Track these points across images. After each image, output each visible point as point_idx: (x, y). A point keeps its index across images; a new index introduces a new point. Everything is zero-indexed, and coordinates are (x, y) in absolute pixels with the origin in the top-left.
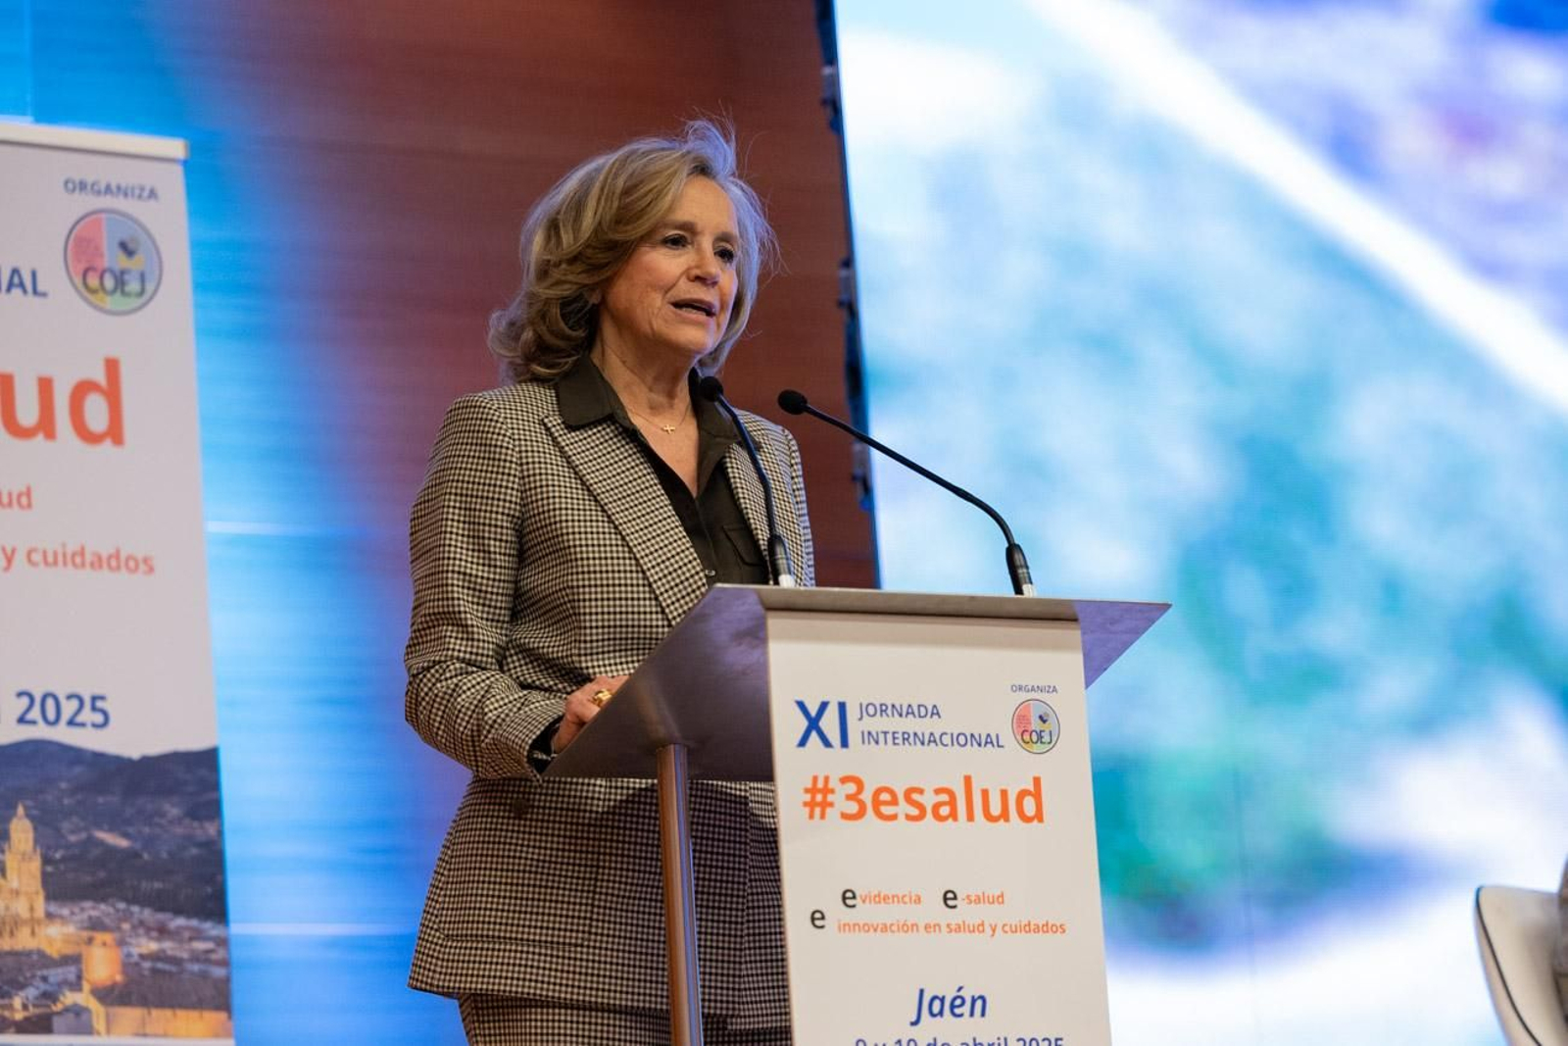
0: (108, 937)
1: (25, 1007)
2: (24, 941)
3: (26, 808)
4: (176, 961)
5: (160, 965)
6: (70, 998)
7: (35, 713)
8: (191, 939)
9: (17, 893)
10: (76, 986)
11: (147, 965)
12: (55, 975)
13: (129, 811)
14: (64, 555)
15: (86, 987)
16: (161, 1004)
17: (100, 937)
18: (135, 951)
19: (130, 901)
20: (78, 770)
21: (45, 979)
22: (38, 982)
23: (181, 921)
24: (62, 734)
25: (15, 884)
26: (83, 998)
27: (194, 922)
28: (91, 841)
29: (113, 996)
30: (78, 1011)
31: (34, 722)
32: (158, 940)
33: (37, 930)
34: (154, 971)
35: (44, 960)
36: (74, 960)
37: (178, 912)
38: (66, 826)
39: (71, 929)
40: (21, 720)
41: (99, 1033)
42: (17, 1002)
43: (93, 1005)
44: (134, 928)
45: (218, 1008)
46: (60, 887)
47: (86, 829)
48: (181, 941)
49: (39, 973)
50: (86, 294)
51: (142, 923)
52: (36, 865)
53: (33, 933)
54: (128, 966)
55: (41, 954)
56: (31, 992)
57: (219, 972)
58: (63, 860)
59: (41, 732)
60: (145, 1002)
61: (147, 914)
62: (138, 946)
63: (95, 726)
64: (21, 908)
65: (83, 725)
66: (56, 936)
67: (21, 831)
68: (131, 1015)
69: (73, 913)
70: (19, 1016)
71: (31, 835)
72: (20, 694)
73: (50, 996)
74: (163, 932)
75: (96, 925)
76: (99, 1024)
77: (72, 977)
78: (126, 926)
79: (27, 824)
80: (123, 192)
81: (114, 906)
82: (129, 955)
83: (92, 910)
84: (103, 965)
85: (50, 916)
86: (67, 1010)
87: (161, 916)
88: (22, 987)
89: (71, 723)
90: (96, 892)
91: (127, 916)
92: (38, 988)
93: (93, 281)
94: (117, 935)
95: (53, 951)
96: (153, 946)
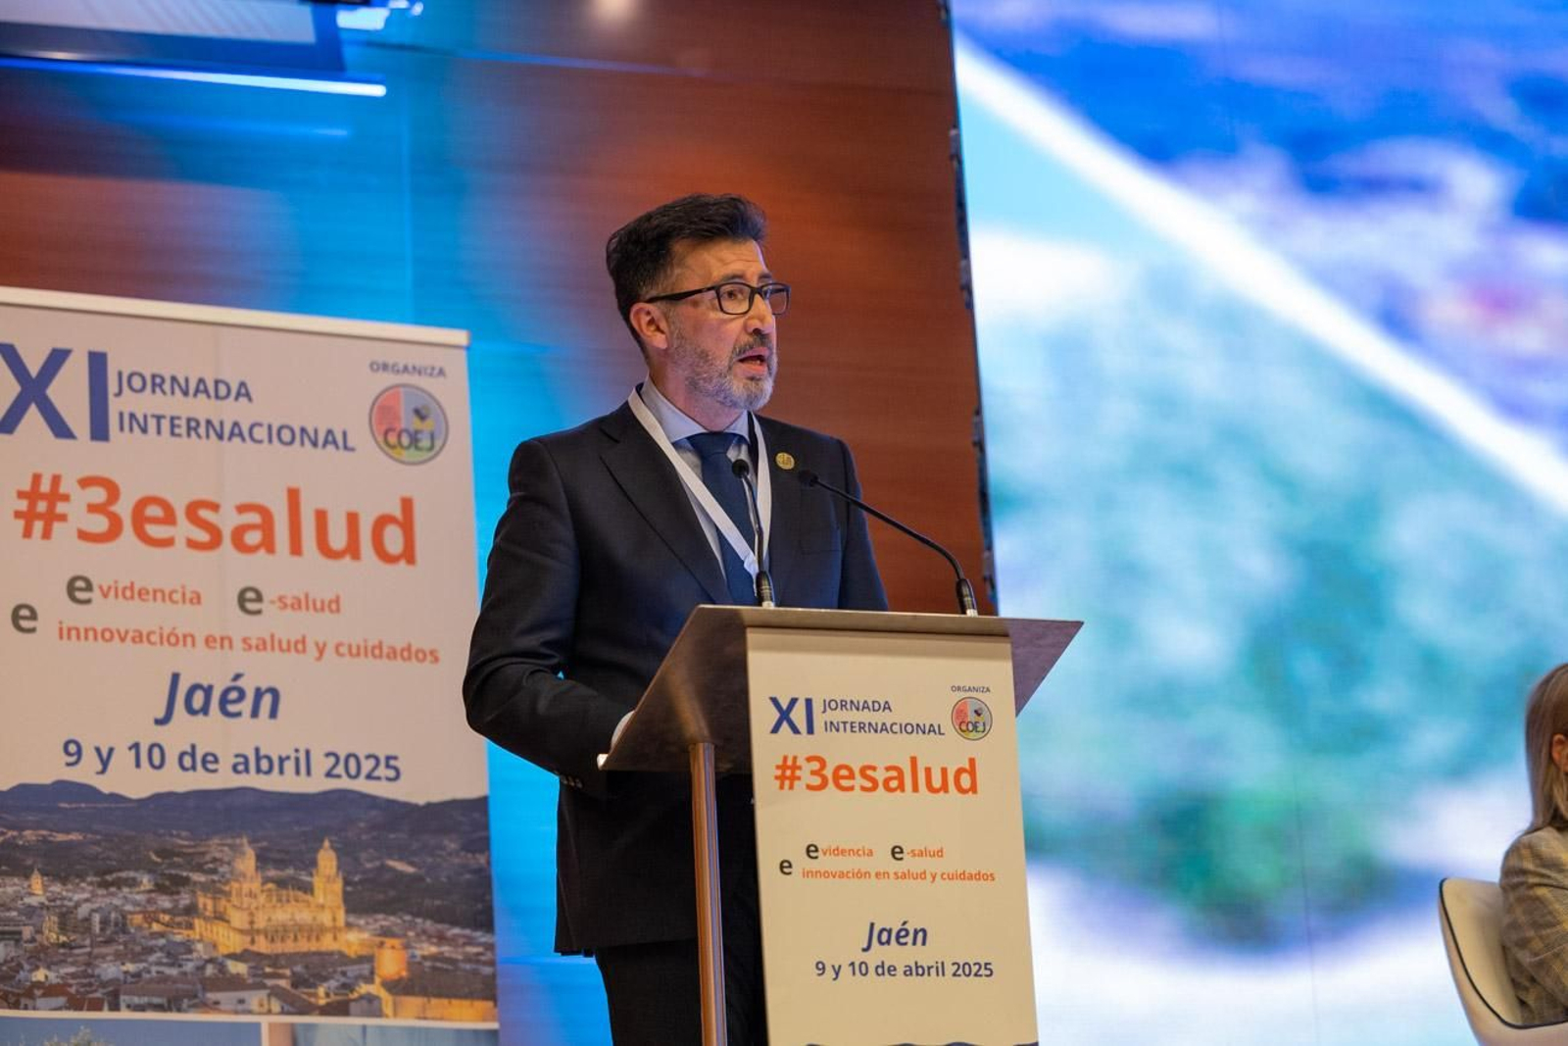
0: (396, 942)
1: (327, 995)
2: (327, 944)
3: (331, 842)
4: (453, 961)
5: (439, 964)
6: (364, 988)
7: (340, 769)
8: (465, 944)
9: (322, 907)
10: (370, 979)
11: (428, 964)
12: (352, 970)
13: (415, 846)
14: (366, 648)
15: (378, 980)
16: (439, 995)
17: (389, 942)
18: (418, 953)
19: (416, 915)
20: (374, 813)
21: (344, 974)
22: (338, 976)
23: (456, 931)
24: (361, 785)
25: (321, 900)
26: (375, 989)
27: (467, 932)
28: (383, 868)
29: (399, 988)
30: (370, 999)
31: (339, 776)
32: (438, 944)
33: (338, 935)
34: (434, 968)
35: (343, 959)
36: (369, 959)
37: (454, 923)
38: (363, 856)
39: (366, 936)
40: (329, 774)
41: (387, 1016)
42: (321, 991)
43: (383, 994)
44: (418, 935)
45: (485, 998)
46: (359, 901)
47: (379, 858)
48: (456, 946)
49: (339, 969)
50: (386, 448)
51: (424, 932)
52: (338, 886)
53: (335, 938)
54: (413, 964)
55: (341, 954)
56: (333, 984)
57: (487, 970)
58: (361, 882)
59: (345, 783)
60: (425, 992)
61: (429, 924)
62: (422, 949)
63: (389, 779)
64: (326, 918)
65: (378, 778)
66: (354, 941)
67: (327, 860)
68: (413, 1002)
69: (367, 923)
70: (322, 1002)
71: (334, 863)
72: (328, 755)
73: (348, 987)
74: (441, 939)
75: (386, 933)
76: (388, 1009)
77: (366, 972)
78: (411, 934)
79: (332, 855)
80: (418, 371)
81: (401, 918)
82: (413, 956)
83: (384, 921)
84: (391, 963)
85: (349, 926)
86: (361, 997)
87: (440, 926)
88: (325, 979)
89: (369, 777)
90: (386, 907)
91: (412, 926)
92: (338, 981)
93: (392, 439)
94: (404, 941)
95: (351, 952)
96: (434, 949)
